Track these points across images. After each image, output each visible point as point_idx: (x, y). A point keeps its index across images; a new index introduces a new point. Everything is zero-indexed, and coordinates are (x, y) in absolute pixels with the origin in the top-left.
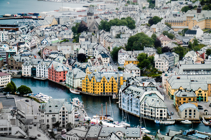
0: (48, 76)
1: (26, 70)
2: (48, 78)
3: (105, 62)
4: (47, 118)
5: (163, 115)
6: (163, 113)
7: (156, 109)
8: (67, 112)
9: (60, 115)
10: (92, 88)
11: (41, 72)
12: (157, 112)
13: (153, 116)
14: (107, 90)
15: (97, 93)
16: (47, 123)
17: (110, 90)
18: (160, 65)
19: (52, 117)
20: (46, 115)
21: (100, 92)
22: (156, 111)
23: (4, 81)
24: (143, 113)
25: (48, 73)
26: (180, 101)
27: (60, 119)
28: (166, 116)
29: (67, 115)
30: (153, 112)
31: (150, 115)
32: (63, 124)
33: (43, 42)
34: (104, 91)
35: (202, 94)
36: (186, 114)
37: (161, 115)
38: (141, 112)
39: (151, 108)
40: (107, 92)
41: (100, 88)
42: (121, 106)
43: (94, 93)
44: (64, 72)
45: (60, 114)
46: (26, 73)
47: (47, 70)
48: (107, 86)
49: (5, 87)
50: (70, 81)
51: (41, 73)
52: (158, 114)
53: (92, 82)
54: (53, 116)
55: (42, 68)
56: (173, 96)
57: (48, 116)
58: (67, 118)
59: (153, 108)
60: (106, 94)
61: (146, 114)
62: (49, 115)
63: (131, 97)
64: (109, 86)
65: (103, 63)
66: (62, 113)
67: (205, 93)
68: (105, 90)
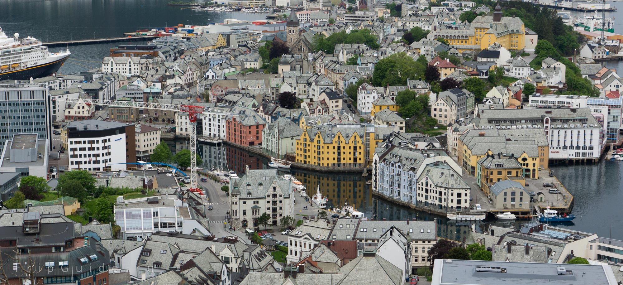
0: (225, 134)
1: (184, 124)
2: (225, 138)
3: (335, 108)
4: (243, 207)
5: (463, 201)
6: (463, 198)
7: (450, 190)
8: (281, 196)
9: (268, 202)
10: (316, 155)
11: (212, 128)
12: (450, 198)
13: (444, 204)
14: (344, 159)
15: (326, 165)
16: (242, 218)
17: (350, 159)
18: (440, 113)
19: (253, 205)
20: (242, 201)
21: (331, 162)
22: (450, 194)
23: (149, 143)
24: (423, 200)
25: (225, 129)
26: (491, 177)
27: (269, 209)
28: (467, 205)
29: (281, 202)
30: (443, 197)
31: (437, 202)
32: (273, 218)
33: (207, 74)
34: (339, 160)
35: (527, 164)
36: (505, 200)
37: (459, 202)
38: (419, 199)
39: (439, 189)
40: (345, 162)
41: (331, 156)
42: (375, 187)
43: (319, 164)
44: (257, 128)
45: (268, 199)
46: (184, 129)
47: (225, 124)
48: (345, 150)
49: (150, 153)
50: (270, 143)
51: (212, 130)
52: (452, 201)
53: (316, 143)
54: (254, 202)
55: (214, 120)
56: (473, 168)
57: (245, 203)
58: (281, 208)
59: (443, 190)
60: (342, 166)
61: (430, 201)
62: (248, 201)
63: (398, 169)
64: (349, 150)
65: (331, 109)
66: (271, 197)
67: (534, 162)
68: (342, 159)
